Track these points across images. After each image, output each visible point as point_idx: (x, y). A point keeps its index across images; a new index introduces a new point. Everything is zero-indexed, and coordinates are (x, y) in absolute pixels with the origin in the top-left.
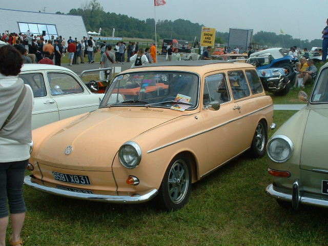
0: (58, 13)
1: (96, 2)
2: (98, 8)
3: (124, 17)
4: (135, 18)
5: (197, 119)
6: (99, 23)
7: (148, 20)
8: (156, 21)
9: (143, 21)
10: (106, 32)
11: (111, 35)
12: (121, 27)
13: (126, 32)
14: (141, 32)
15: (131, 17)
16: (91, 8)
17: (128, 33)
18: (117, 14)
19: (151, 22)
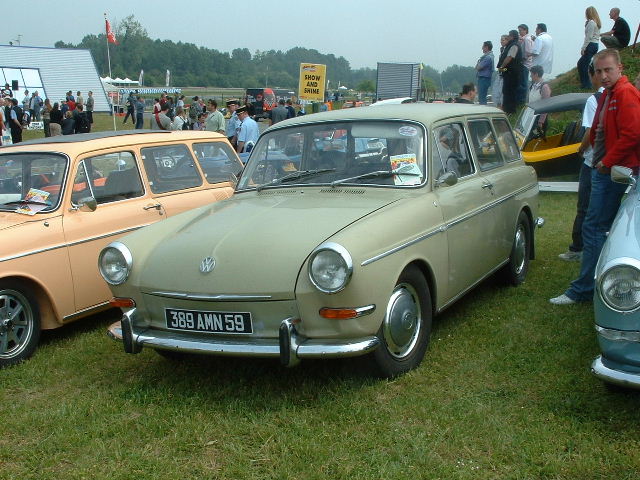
0: (60, 45)
1: (134, 20)
2: (138, 32)
3: (188, 48)
4: (210, 48)
5: (47, 226)
6: (140, 62)
7: (237, 52)
8: (253, 53)
9: (227, 55)
10: (153, 78)
11: (163, 84)
12: (183, 68)
13: (191, 76)
14: (221, 76)
15: (202, 48)
16: (124, 31)
17: (198, 77)
18: (175, 42)
19: (241, 54)
